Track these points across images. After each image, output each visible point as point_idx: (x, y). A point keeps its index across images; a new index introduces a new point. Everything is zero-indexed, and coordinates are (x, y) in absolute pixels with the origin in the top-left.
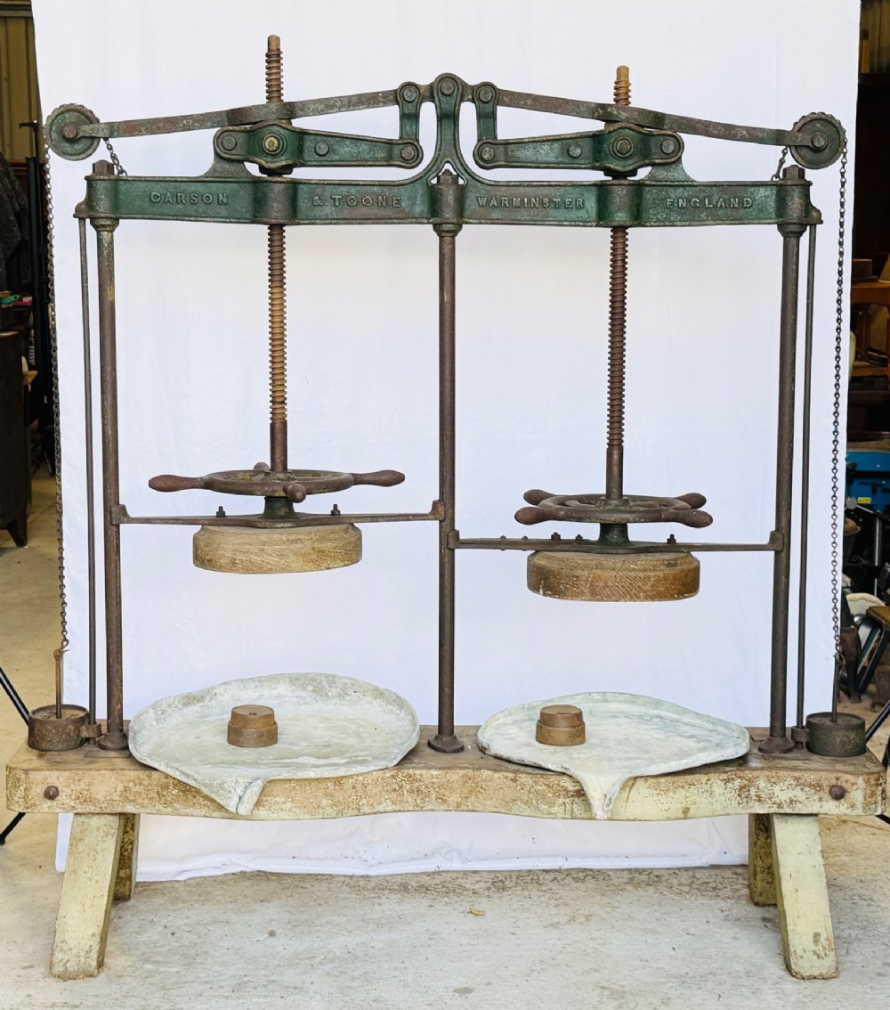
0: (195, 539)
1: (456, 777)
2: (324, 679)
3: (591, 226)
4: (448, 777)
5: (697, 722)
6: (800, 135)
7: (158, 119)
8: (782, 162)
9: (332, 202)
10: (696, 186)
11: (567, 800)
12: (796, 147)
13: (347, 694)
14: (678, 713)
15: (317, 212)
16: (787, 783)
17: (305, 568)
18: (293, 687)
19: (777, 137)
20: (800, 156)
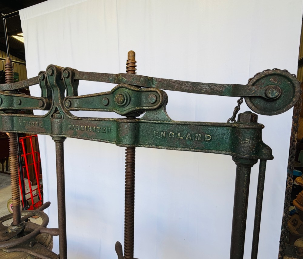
6: (254, 88)
8: (237, 109)
10: (172, 124)
12: (250, 98)
19: (233, 90)
20: (254, 105)
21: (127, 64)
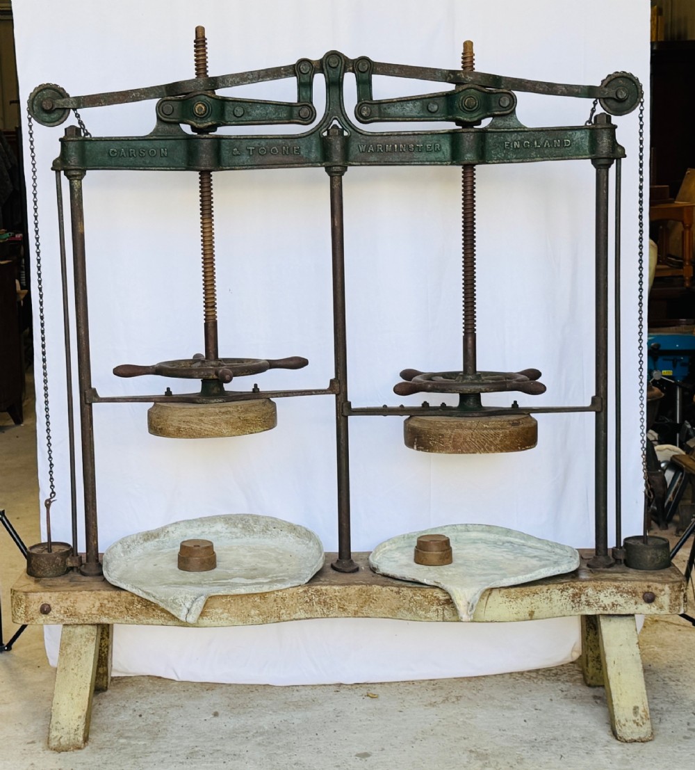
0: (149, 412)
1: (353, 591)
2: (250, 518)
3: (447, 165)
4: (347, 592)
5: (539, 545)
6: (606, 89)
7: (114, 93)
8: (593, 111)
9: (247, 152)
10: (527, 131)
11: (439, 607)
12: (604, 99)
13: (268, 530)
14: (524, 539)
15: (236, 160)
16: (609, 591)
17: (234, 433)
18: (227, 525)
19: (588, 92)
20: (607, 106)
21: (463, 58)
